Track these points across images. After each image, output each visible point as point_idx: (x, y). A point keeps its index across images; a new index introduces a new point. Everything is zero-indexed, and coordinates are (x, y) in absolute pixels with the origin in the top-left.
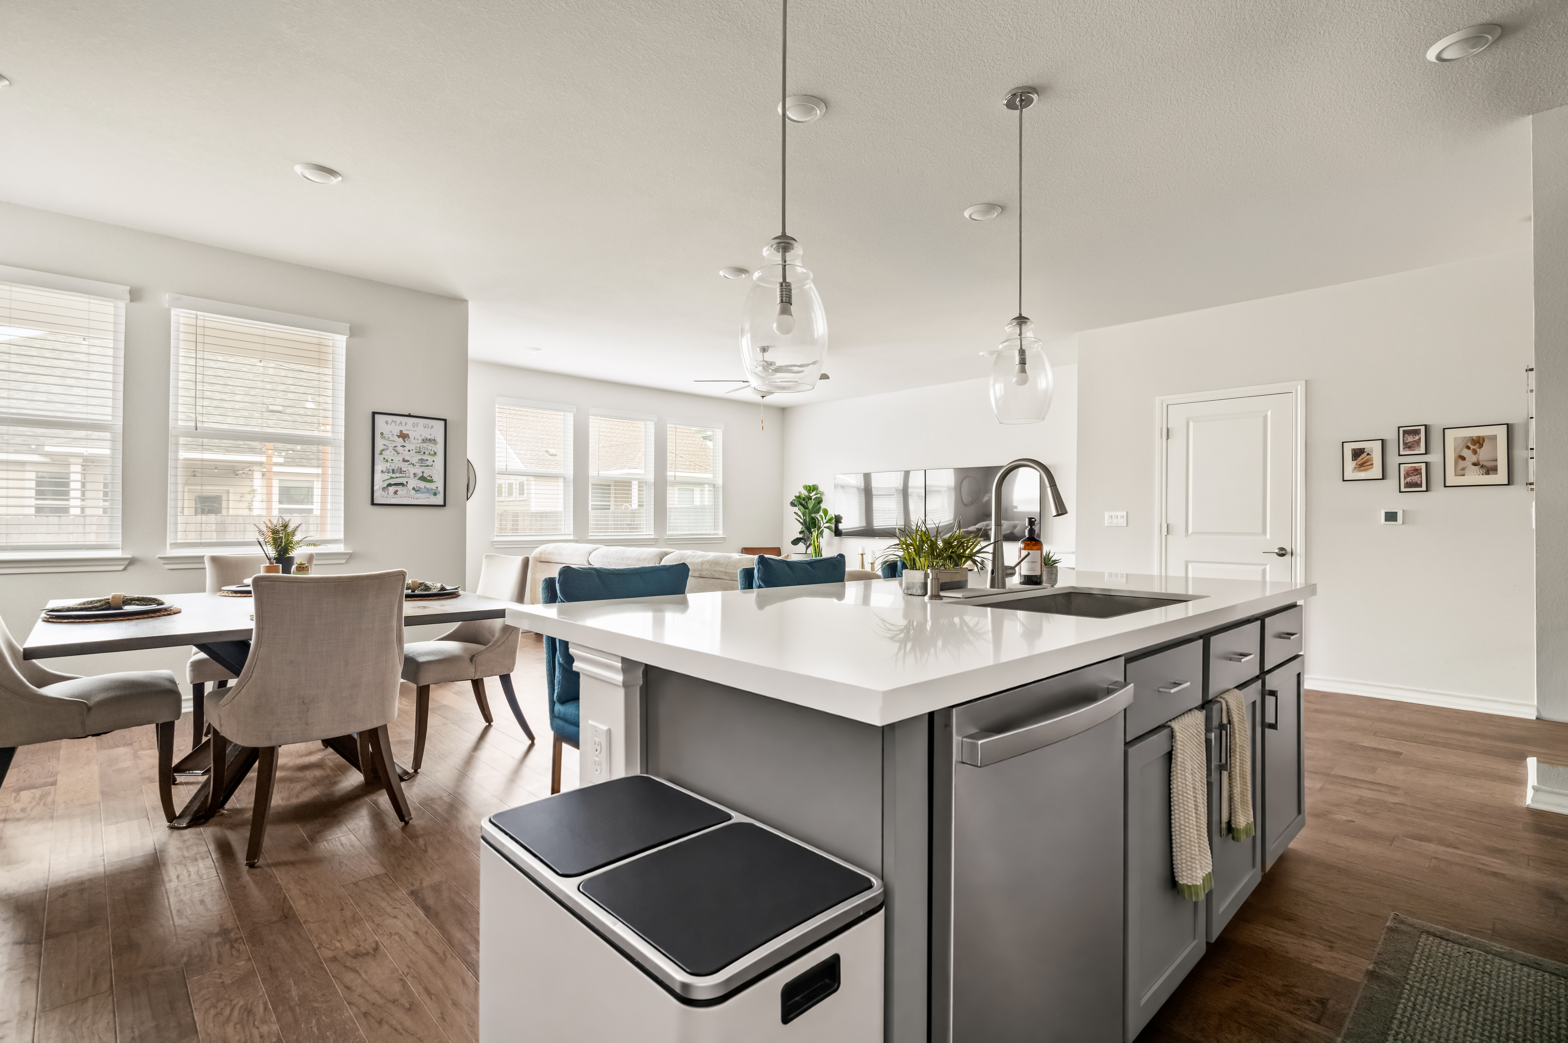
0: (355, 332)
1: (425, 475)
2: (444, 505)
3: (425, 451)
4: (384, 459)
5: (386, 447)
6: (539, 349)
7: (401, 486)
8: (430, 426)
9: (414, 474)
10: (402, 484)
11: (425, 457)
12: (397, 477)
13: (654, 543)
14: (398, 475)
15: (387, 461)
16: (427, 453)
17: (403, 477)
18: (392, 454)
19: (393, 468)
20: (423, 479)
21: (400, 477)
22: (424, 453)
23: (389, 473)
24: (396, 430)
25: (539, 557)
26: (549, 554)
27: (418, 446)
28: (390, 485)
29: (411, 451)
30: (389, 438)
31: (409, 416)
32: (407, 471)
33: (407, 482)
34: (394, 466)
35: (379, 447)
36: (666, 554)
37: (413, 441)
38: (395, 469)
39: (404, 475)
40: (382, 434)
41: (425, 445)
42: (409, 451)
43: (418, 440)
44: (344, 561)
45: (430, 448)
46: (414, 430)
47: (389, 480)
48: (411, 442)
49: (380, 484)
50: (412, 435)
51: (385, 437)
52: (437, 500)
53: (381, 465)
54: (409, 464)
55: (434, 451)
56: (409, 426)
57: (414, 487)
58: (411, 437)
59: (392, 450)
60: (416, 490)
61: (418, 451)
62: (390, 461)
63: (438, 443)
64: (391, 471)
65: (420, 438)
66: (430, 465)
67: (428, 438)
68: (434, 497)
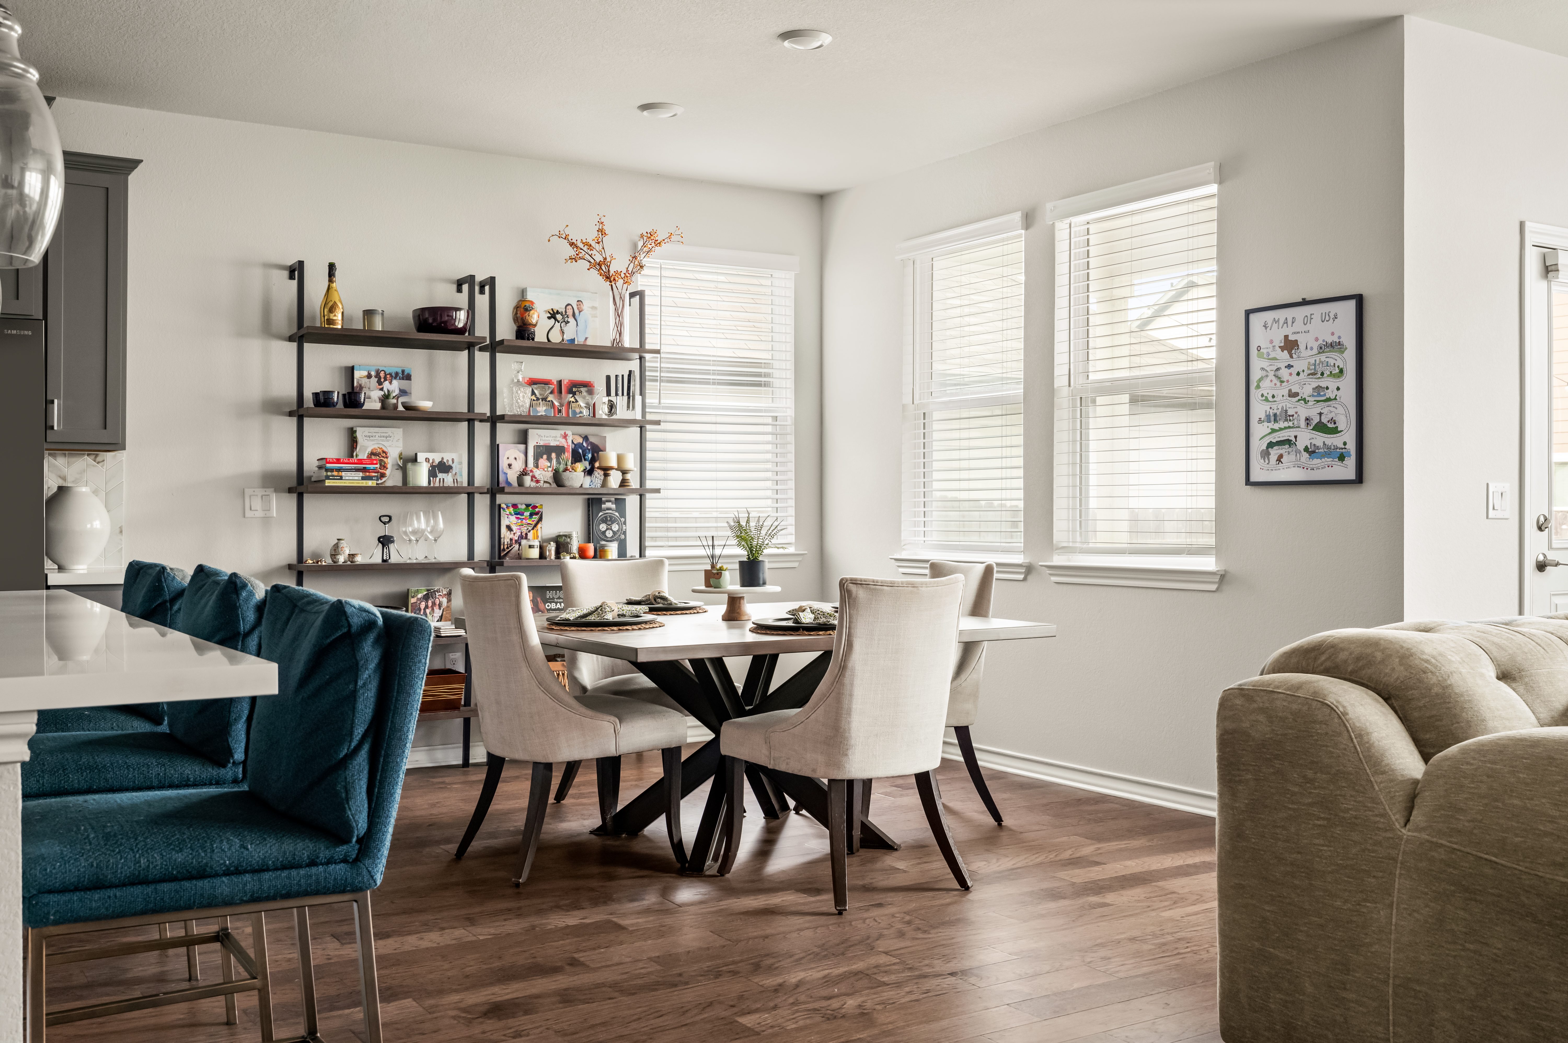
0: (1226, 171)
1: (1324, 420)
3: (1323, 369)
4: (1262, 395)
5: (1264, 374)
7: (1287, 446)
8: (1332, 316)
9: (1307, 419)
10: (1288, 442)
11: (1323, 383)
12: (1281, 429)
14: (1282, 424)
15: (1267, 400)
16: (1327, 373)
17: (1289, 427)
18: (1272, 384)
19: (1275, 411)
20: (1321, 427)
21: (1286, 428)
22: (1322, 374)
23: (1271, 421)
27: (1312, 361)
28: (1271, 445)
29: (1301, 373)
30: (1268, 354)
31: (1305, 303)
32: (1296, 416)
33: (1296, 437)
34: (1277, 408)
35: (1255, 375)
38: (1278, 413)
39: (1291, 424)
40: (1259, 348)
41: (1323, 357)
42: (1298, 374)
43: (1311, 349)
44: (1214, 587)
45: (1332, 362)
46: (1306, 330)
47: (1270, 436)
48: (1302, 355)
49: (1258, 446)
50: (1302, 340)
51: (1263, 353)
52: (1348, 471)
53: (1259, 410)
54: (1299, 400)
55: (1338, 367)
56: (1299, 326)
57: (1306, 447)
58: (1302, 346)
59: (1274, 378)
60: (1311, 452)
61: (1313, 371)
62: (1270, 399)
63: (1346, 348)
64: (1272, 418)
65: (1315, 345)
66: (1333, 397)
67: (1330, 341)
68: (1339, 463)
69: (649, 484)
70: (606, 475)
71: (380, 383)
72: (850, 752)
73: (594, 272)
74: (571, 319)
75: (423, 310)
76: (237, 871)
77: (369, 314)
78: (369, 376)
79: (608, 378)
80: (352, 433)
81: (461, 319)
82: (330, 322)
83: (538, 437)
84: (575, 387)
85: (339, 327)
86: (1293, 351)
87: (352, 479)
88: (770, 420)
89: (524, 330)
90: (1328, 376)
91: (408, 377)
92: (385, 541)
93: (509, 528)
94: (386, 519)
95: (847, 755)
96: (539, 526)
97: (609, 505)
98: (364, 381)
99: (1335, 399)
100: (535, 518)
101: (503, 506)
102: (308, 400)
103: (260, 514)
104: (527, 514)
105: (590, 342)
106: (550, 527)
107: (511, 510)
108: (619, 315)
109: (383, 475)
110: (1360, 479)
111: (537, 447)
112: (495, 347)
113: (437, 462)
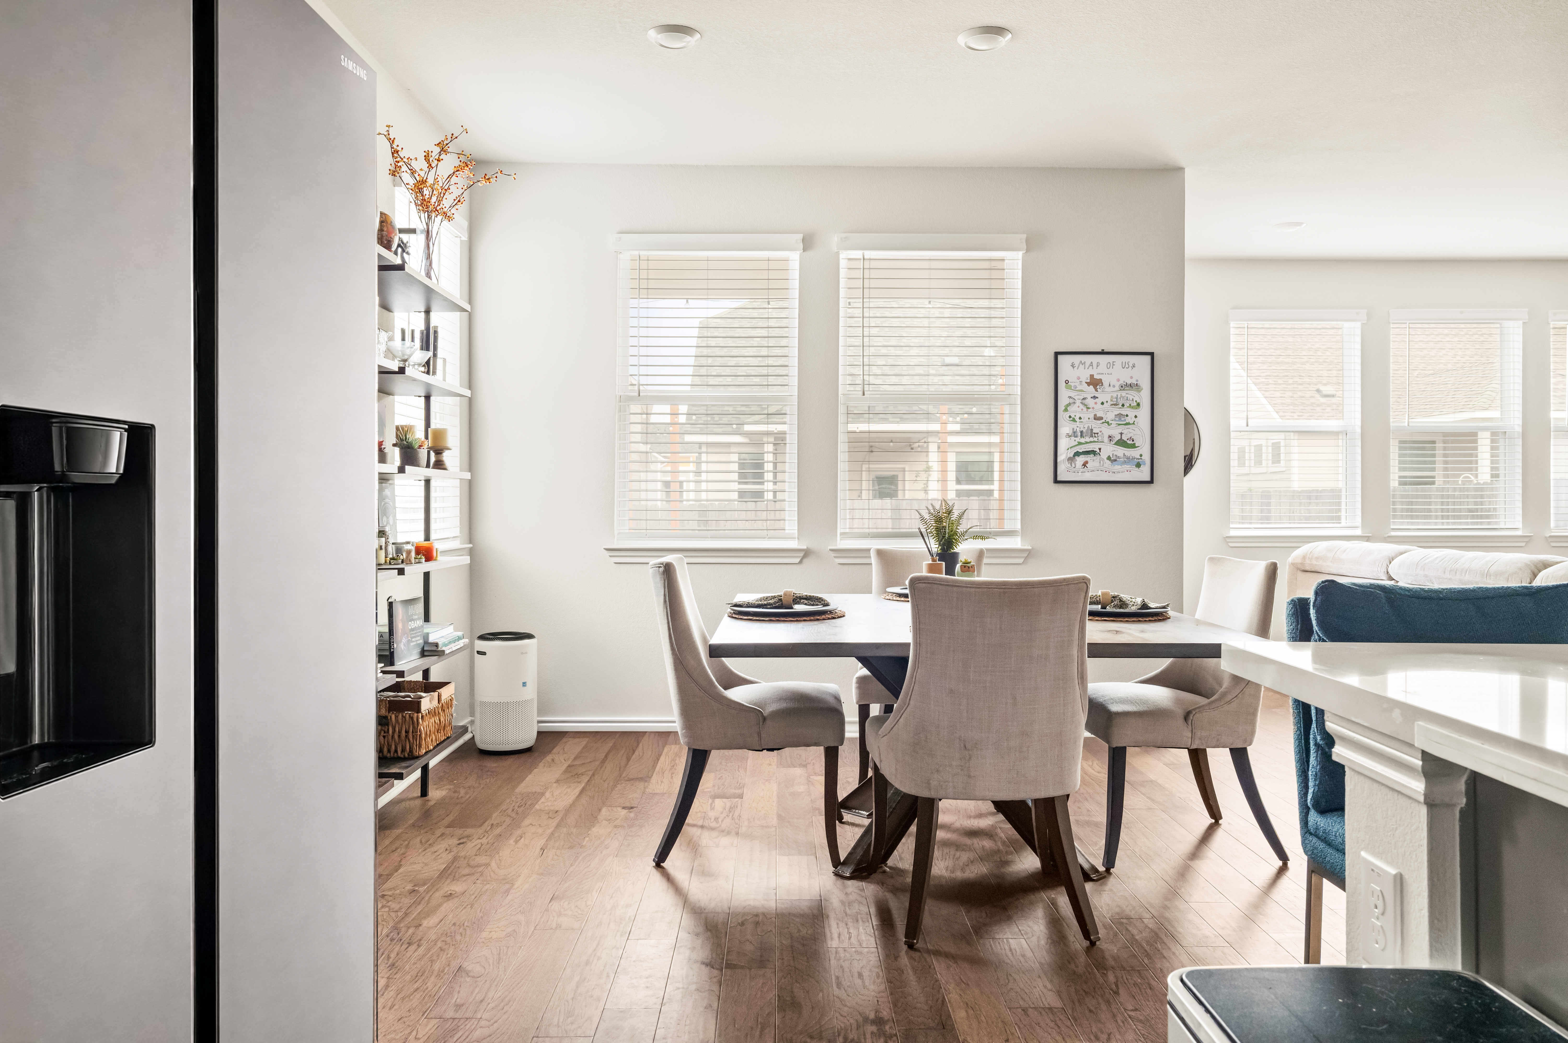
0: (1032, 244)
1: (1124, 438)
2: (1151, 482)
3: (1123, 402)
4: (1070, 417)
5: (1072, 401)
6: (1299, 224)
7: (1092, 455)
8: (1131, 365)
9: (1110, 437)
10: (1093, 452)
11: (1124, 412)
12: (1087, 443)
13: (1523, 544)
14: (1088, 439)
15: (1074, 420)
16: (1127, 405)
17: (1094, 442)
18: (1080, 409)
19: (1082, 429)
20: (1121, 443)
21: (1091, 442)
22: (1123, 405)
23: (1076, 436)
24: (1085, 375)
25: (1302, 564)
26: (1317, 558)
27: (1115, 395)
28: (1077, 454)
29: (1105, 403)
30: (1075, 387)
31: (1103, 353)
32: (1100, 434)
33: (1100, 449)
34: (1083, 427)
35: (1063, 402)
36: (1546, 565)
37: (1107, 389)
38: (1084, 431)
39: (1096, 439)
40: (1067, 382)
41: (1124, 393)
42: (1102, 403)
43: (1114, 386)
44: (1021, 561)
45: (1131, 397)
46: (1110, 373)
47: (1077, 447)
48: (1106, 390)
49: (1065, 454)
50: (1106, 380)
51: (1071, 386)
52: (1142, 474)
53: (1066, 427)
54: (1103, 423)
55: (1136, 401)
56: (1103, 368)
57: (1109, 456)
58: (1106, 384)
59: (1080, 405)
60: (1112, 460)
61: (1115, 403)
62: (1078, 420)
63: (1142, 389)
64: (1079, 434)
65: (1117, 384)
66: (1131, 422)
67: (1129, 383)
68: (1137, 469)
86: (1098, 387)
90: (1128, 407)
99: (1134, 424)
110: (1152, 480)
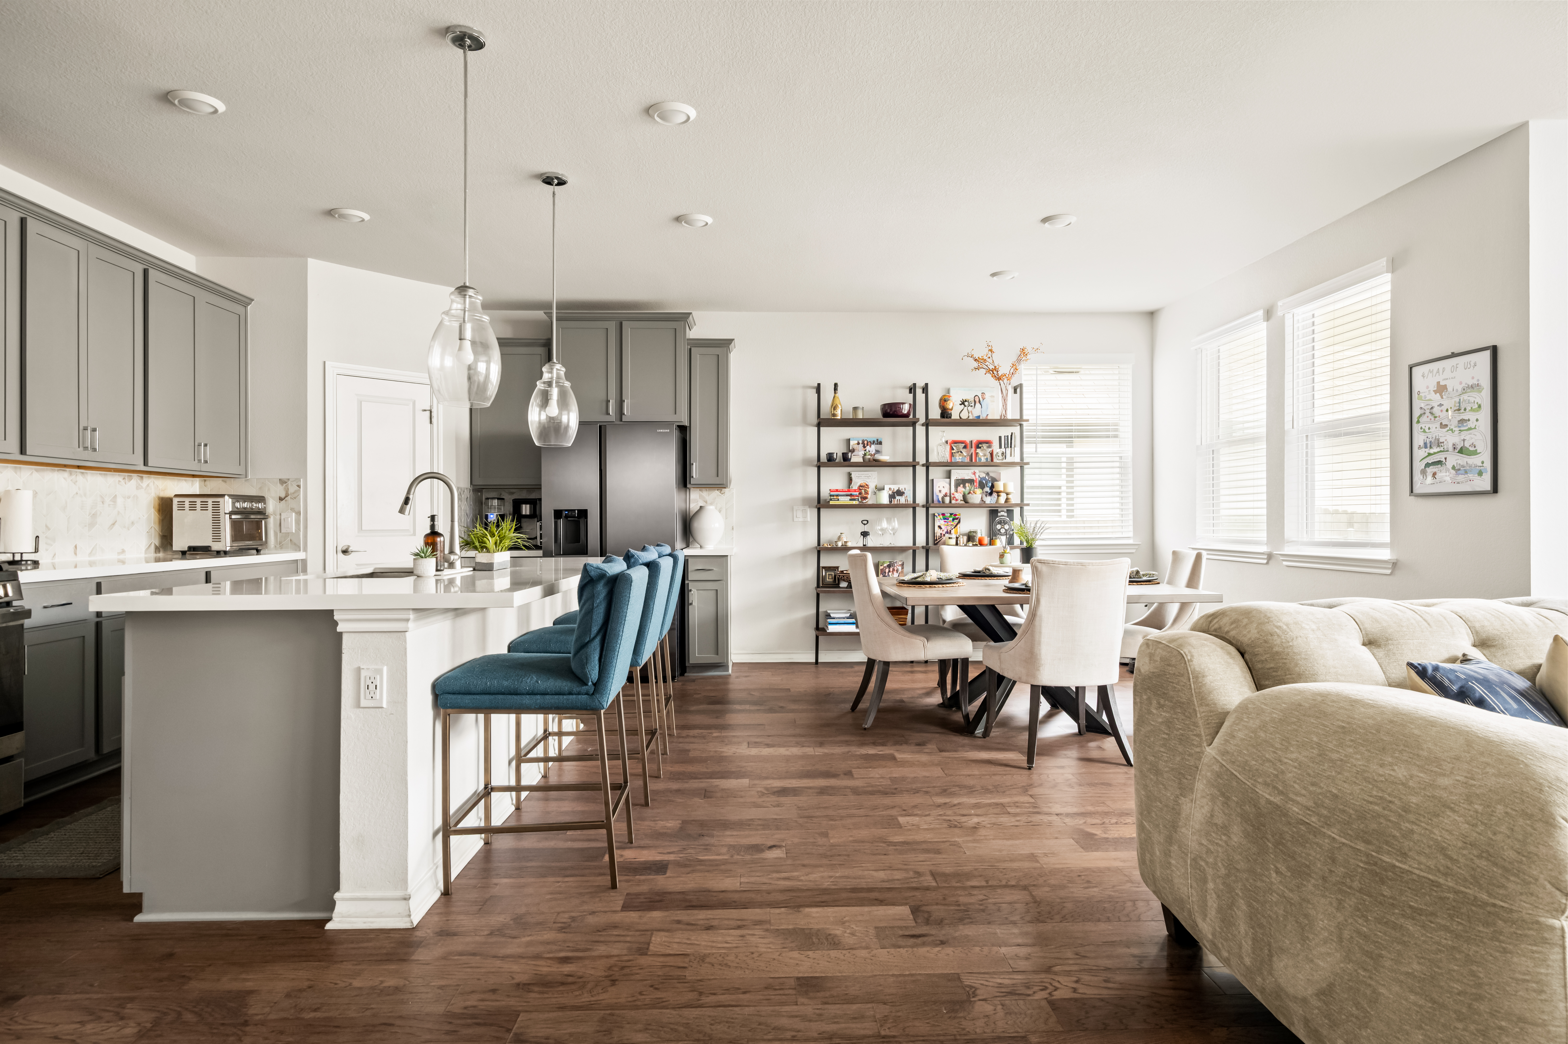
0: (1397, 263)
1: (1467, 445)
2: (1495, 491)
3: (1462, 406)
4: (1421, 428)
5: (1423, 411)
7: (1439, 466)
8: (1472, 364)
9: (1454, 445)
10: (1439, 463)
11: (1466, 416)
12: (1435, 453)
14: (1435, 450)
15: (1424, 431)
16: (1468, 408)
17: (1441, 451)
18: (1429, 419)
19: (1431, 440)
20: (1464, 451)
21: (1438, 452)
22: (1465, 409)
23: (1426, 447)
24: (1433, 383)
27: (1458, 400)
28: (1428, 465)
29: (1450, 410)
30: (1425, 397)
31: (1454, 355)
32: (1445, 442)
33: (1446, 459)
34: (1432, 437)
35: (1416, 413)
37: (1452, 394)
38: (1433, 441)
39: (1442, 449)
40: (1419, 393)
41: (1465, 396)
42: (1447, 411)
43: (1455, 391)
44: (1389, 572)
45: (1472, 400)
46: (1453, 377)
47: (1428, 458)
48: (1450, 396)
49: (1418, 466)
50: (1450, 385)
51: (1422, 396)
52: (1485, 483)
53: (1419, 440)
54: (1448, 430)
55: (1477, 403)
56: (1448, 374)
57: (1454, 466)
58: (1450, 389)
59: (1429, 415)
60: (1457, 469)
61: (1458, 407)
62: (1427, 430)
63: (1484, 388)
64: (1429, 445)
65: (1460, 388)
66: (1473, 427)
67: (1470, 384)
68: (1479, 478)
69: (1025, 502)
70: (998, 496)
71: (864, 447)
72: (1041, 668)
73: (989, 376)
74: (978, 405)
75: (885, 405)
76: (532, 693)
77: (855, 409)
78: (858, 444)
79: (1000, 438)
80: (850, 474)
81: (905, 409)
82: (834, 415)
83: (958, 474)
84: (979, 444)
85: (839, 417)
87: (844, 500)
88: (1118, 459)
89: (945, 413)
90: (1469, 410)
91: (880, 443)
92: (865, 534)
93: (940, 527)
94: (866, 522)
95: (1039, 670)
96: (958, 526)
97: (1002, 513)
98: (856, 447)
99: (1475, 428)
100: (956, 521)
101: (936, 514)
102: (824, 458)
103: (801, 519)
104: (951, 519)
105: (989, 417)
106: (965, 527)
107: (941, 516)
108: (1005, 400)
109: (866, 498)
110: (1495, 489)
111: (957, 480)
112: (927, 424)
113: (895, 490)
